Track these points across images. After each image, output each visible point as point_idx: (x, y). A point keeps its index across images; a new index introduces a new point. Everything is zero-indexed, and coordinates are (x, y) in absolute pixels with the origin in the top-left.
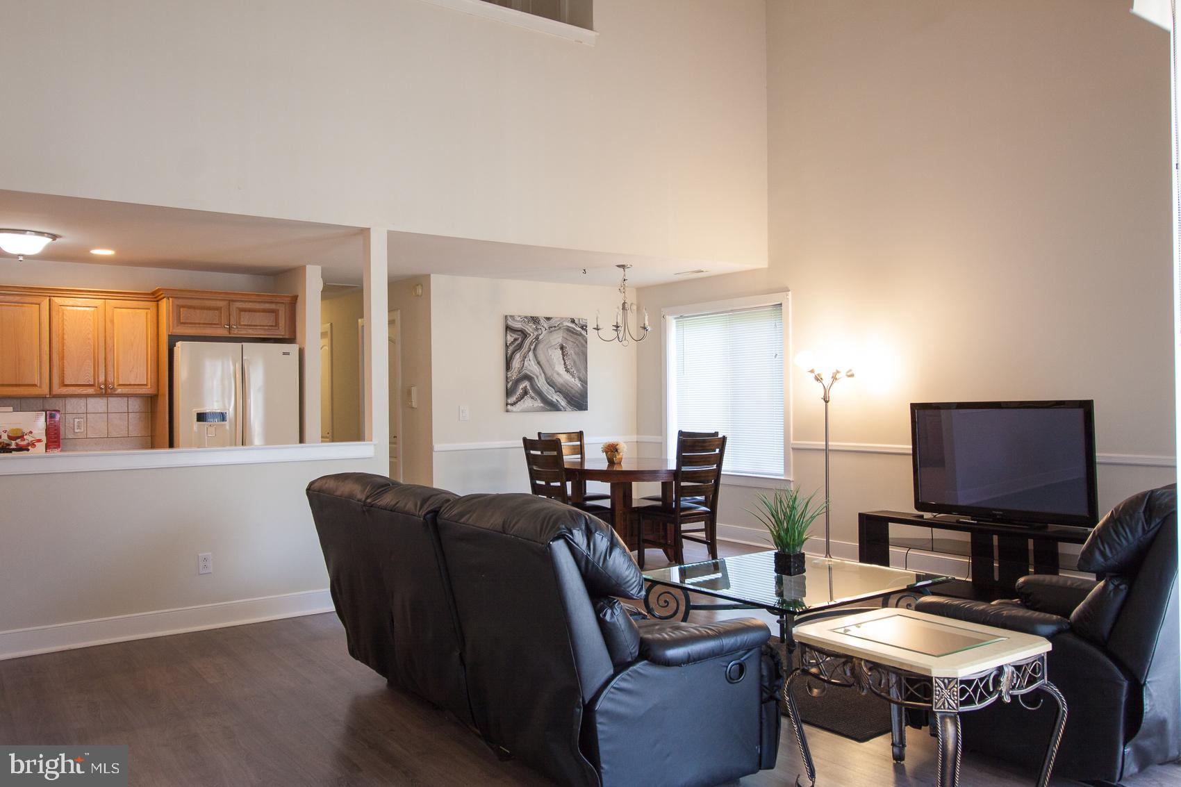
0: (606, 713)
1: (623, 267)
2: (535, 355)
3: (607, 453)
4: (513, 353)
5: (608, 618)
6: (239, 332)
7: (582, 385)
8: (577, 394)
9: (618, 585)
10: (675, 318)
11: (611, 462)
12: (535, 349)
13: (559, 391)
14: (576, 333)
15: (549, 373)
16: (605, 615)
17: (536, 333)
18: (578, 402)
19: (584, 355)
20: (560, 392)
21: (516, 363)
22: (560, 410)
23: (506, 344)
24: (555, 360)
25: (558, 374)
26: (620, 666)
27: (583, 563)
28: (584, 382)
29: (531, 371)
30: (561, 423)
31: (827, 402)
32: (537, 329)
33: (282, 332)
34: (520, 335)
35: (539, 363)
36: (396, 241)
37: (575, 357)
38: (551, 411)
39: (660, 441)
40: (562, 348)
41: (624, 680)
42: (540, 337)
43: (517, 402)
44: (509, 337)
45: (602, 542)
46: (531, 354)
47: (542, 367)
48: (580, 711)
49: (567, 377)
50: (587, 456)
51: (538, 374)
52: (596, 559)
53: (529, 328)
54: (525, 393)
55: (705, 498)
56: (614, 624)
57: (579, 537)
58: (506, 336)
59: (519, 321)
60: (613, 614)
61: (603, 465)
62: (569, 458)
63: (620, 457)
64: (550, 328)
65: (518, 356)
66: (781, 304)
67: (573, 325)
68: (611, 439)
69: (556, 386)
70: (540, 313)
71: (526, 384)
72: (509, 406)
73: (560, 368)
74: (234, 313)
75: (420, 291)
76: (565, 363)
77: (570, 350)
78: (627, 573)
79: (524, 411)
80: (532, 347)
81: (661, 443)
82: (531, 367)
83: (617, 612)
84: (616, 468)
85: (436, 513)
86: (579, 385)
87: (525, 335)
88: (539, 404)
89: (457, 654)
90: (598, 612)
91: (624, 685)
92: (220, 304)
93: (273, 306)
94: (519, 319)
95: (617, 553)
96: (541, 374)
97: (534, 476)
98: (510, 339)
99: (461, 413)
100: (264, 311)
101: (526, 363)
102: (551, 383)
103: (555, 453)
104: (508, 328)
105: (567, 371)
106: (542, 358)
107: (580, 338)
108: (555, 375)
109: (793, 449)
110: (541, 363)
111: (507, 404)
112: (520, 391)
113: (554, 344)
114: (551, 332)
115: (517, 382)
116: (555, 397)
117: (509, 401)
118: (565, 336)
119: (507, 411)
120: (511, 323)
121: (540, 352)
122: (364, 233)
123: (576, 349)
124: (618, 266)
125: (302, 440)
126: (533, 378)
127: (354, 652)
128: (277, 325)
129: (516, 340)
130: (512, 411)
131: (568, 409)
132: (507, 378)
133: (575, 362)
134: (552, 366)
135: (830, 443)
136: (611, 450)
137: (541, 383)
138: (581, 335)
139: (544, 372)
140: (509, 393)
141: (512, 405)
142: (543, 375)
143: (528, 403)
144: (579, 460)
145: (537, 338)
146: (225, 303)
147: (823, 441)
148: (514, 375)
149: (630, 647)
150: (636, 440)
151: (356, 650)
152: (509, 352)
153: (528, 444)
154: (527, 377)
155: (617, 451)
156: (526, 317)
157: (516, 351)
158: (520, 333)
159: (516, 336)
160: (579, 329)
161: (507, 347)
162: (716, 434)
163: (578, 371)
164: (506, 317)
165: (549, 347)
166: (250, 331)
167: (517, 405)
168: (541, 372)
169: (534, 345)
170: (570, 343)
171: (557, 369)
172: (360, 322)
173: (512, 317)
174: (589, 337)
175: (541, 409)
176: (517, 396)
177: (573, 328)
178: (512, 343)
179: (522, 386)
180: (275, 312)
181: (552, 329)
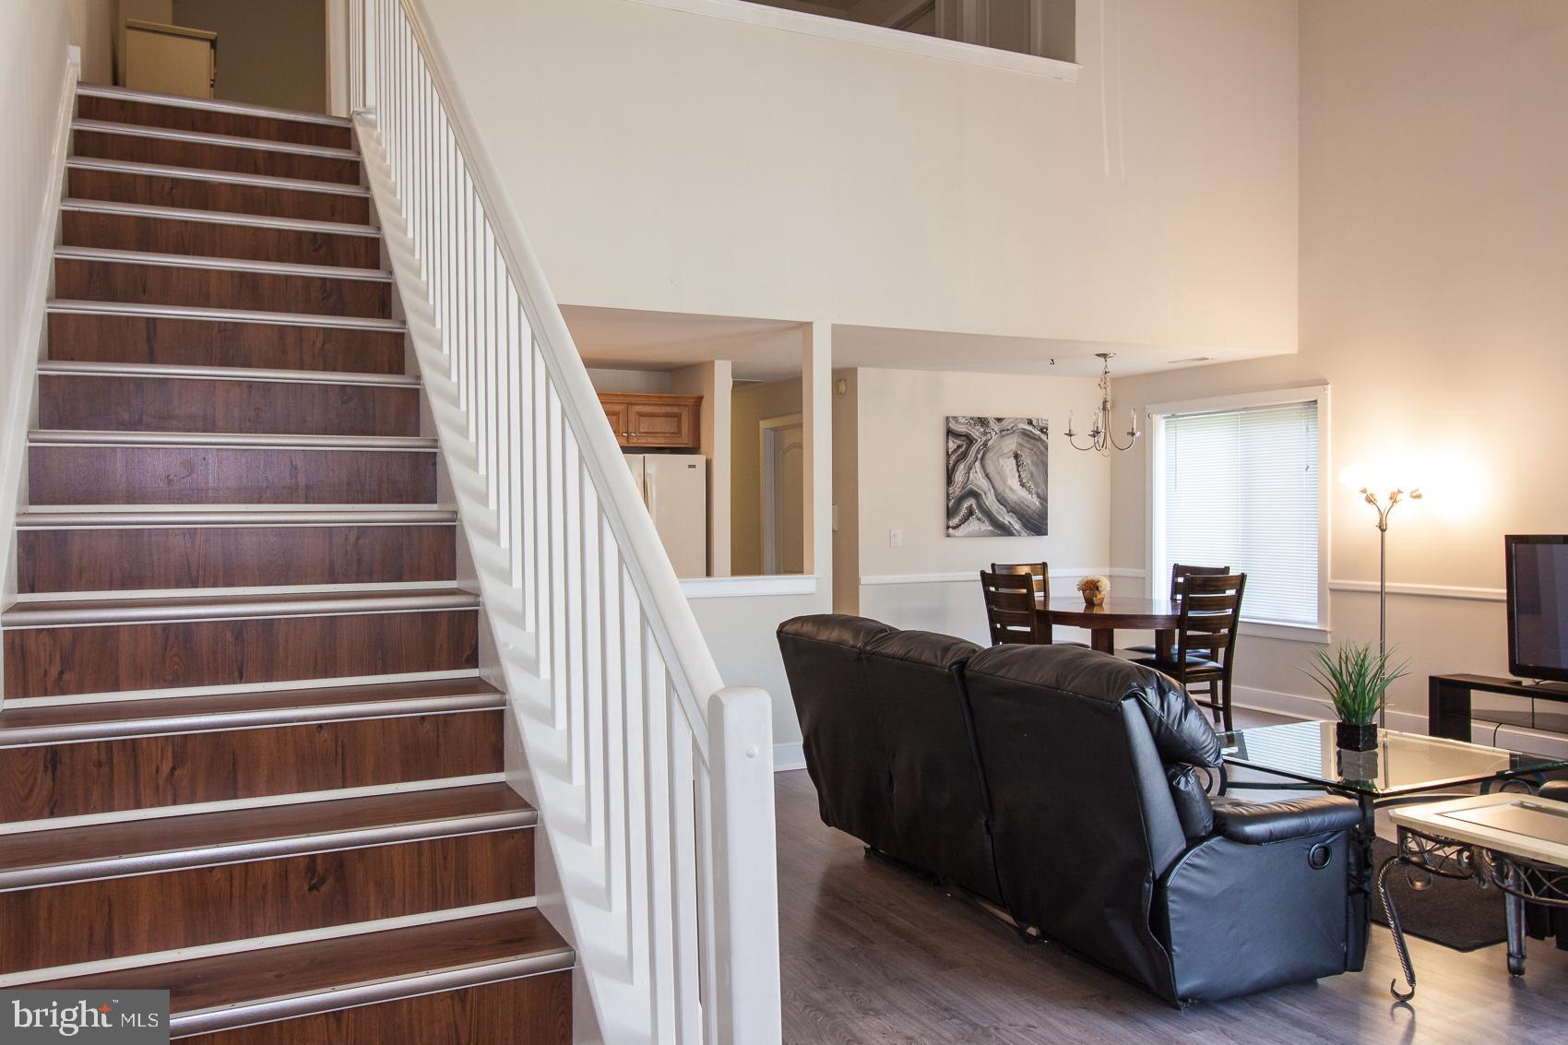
0: (1177, 890)
1: (1104, 356)
2: (983, 466)
3: (1084, 591)
4: (956, 463)
5: (1182, 786)
6: (639, 441)
7: (1041, 504)
8: (1035, 515)
9: (1194, 750)
10: (1164, 418)
11: (1090, 603)
12: (982, 459)
13: (1012, 510)
14: (1034, 438)
15: (1000, 488)
16: (1179, 783)
17: (984, 439)
18: (1036, 524)
19: (1043, 465)
20: (1012, 512)
21: (959, 476)
22: (1013, 535)
23: (948, 452)
24: (1008, 473)
25: (1011, 489)
26: (1193, 841)
27: (1155, 726)
28: (1044, 499)
29: (978, 486)
30: (1018, 552)
31: (1383, 531)
32: (985, 433)
33: (685, 440)
34: (964, 441)
35: (987, 476)
36: (840, 333)
37: (1032, 468)
38: (999, 535)
39: (1142, 576)
40: (1016, 456)
41: (1197, 855)
42: (990, 443)
43: (960, 525)
44: (951, 444)
45: (1176, 704)
46: (978, 464)
47: (990, 480)
48: (1149, 886)
49: (1023, 493)
50: (1052, 594)
51: (987, 490)
52: (1170, 722)
53: (976, 432)
54: (970, 513)
55: (1212, 652)
56: (1188, 793)
57: (1152, 696)
58: (947, 442)
59: (963, 424)
60: (1187, 782)
61: (1079, 607)
62: (1039, 596)
63: (1101, 596)
64: (1001, 431)
65: (962, 468)
66: (1315, 402)
67: (1030, 428)
68: (1089, 573)
69: (1009, 504)
70: (990, 413)
71: (971, 502)
72: (951, 530)
73: (1013, 482)
74: (633, 417)
75: (844, 388)
76: (1020, 476)
77: (1027, 459)
78: (1204, 737)
79: (969, 536)
80: (980, 456)
81: (1144, 579)
82: (978, 480)
83: (1192, 780)
84: (1096, 611)
85: (962, 664)
86: (1038, 504)
87: (970, 440)
88: (987, 527)
89: (983, 821)
90: (1171, 780)
91: (1197, 861)
92: (618, 408)
93: (675, 410)
94: (963, 421)
95: (1192, 715)
96: (989, 490)
97: (993, 617)
98: (952, 446)
99: (892, 536)
100: (666, 415)
101: (971, 476)
102: (1002, 500)
103: (1024, 591)
104: (950, 433)
105: (1023, 485)
106: (991, 469)
107: (1039, 444)
108: (1007, 491)
109: (1331, 590)
110: (991, 476)
111: (948, 527)
112: (963, 511)
113: (1005, 452)
114: (1003, 436)
115: (961, 499)
116: (1007, 519)
117: (951, 523)
118: (1020, 441)
119: (948, 536)
120: (953, 426)
121: (988, 462)
122: (806, 327)
123: (1035, 458)
124: (1098, 355)
125: (709, 573)
126: (980, 494)
127: (827, 818)
128: (679, 432)
129: (959, 447)
130: (954, 536)
131: (1023, 533)
132: (948, 495)
133: (1032, 475)
134: (1004, 481)
135: (1387, 584)
136: (1090, 588)
137: (990, 501)
138: (1040, 439)
139: (993, 487)
140: (950, 513)
141: (954, 528)
142: (992, 491)
143: (974, 525)
144: (1043, 599)
145: (985, 445)
146: (623, 407)
147: (1377, 581)
148: (956, 490)
149: (1206, 823)
150: (1108, 574)
151: (830, 815)
152: (951, 462)
153: (986, 579)
154: (974, 494)
155: (1097, 589)
156: (972, 419)
157: (959, 460)
158: (964, 438)
159: (959, 442)
160: (1038, 433)
161: (948, 455)
162: (1226, 570)
163: (1036, 485)
164: (947, 418)
165: (1001, 456)
166: (650, 440)
167: (961, 529)
168: (991, 487)
169: (981, 453)
170: (1027, 450)
171: (1009, 483)
172: (764, 424)
173: (955, 418)
174: (1050, 442)
175: (992, 534)
176: (960, 517)
177: (1031, 432)
178: (955, 451)
179: (966, 504)
180: (677, 416)
181: (1004, 433)
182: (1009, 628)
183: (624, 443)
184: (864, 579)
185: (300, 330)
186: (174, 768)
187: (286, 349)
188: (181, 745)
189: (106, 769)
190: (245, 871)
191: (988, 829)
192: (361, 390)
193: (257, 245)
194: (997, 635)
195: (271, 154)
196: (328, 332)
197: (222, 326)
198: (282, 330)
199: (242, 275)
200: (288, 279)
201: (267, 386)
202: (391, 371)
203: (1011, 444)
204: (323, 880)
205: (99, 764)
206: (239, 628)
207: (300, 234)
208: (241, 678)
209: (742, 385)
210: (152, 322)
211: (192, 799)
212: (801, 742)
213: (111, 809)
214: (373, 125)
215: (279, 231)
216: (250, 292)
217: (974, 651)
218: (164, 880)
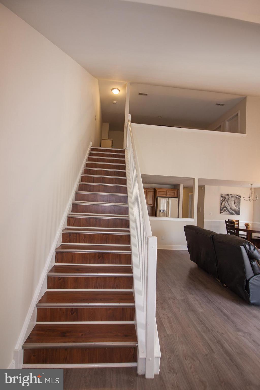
0: (252, 283)
3: (246, 225)
4: (223, 202)
5: (253, 264)
6: (168, 196)
7: (239, 209)
8: (238, 211)
9: (256, 257)
11: (247, 228)
12: (228, 201)
13: (233, 210)
14: (238, 198)
15: (231, 206)
18: (238, 213)
19: (240, 203)
21: (223, 204)
22: (233, 215)
24: (233, 204)
25: (233, 207)
26: (255, 274)
30: (234, 217)
32: (228, 197)
33: (175, 196)
36: (200, 180)
40: (234, 201)
41: (256, 277)
44: (222, 198)
45: (252, 248)
46: (227, 202)
47: (229, 205)
48: (246, 282)
49: (235, 207)
50: (240, 226)
52: (251, 251)
53: (227, 197)
54: (225, 210)
57: (247, 246)
61: (245, 228)
62: (236, 225)
63: (249, 227)
64: (231, 197)
65: (224, 202)
67: (237, 196)
70: (229, 193)
71: (225, 208)
73: (234, 206)
74: (167, 192)
75: (202, 189)
76: (235, 204)
77: (236, 202)
78: (258, 255)
79: (225, 214)
82: (227, 205)
83: (255, 263)
85: (213, 236)
87: (225, 198)
89: (216, 264)
90: (251, 262)
92: (165, 191)
93: (174, 191)
95: (256, 250)
97: (227, 229)
98: (222, 199)
99: (210, 213)
101: (225, 204)
102: (231, 209)
103: (233, 225)
104: (221, 196)
105: (235, 206)
106: (229, 203)
108: (232, 207)
111: (221, 212)
116: (232, 212)
118: (235, 198)
119: (221, 214)
120: (222, 195)
121: (229, 202)
122: (194, 179)
123: (238, 201)
124: (250, 184)
126: (227, 207)
128: (174, 195)
129: (223, 199)
131: (235, 214)
133: (237, 204)
137: (229, 208)
140: (221, 210)
141: (222, 213)
143: (225, 212)
144: (238, 226)
145: (228, 199)
148: (222, 206)
149: (258, 271)
150: (252, 223)
151: (192, 259)
152: (222, 201)
153: (226, 222)
155: (248, 225)
156: (226, 194)
161: (221, 200)
163: (238, 206)
165: (231, 201)
166: (170, 196)
170: (236, 200)
171: (233, 205)
172: (189, 194)
173: (223, 194)
174: (241, 199)
175: (229, 214)
176: (223, 211)
178: (222, 200)
179: (224, 209)
180: (174, 192)
181: (232, 197)
182: (231, 231)
183: (164, 196)
184: (205, 220)
185: (112, 178)
186: (84, 238)
187: (111, 181)
188: (85, 235)
189: (76, 237)
190: (90, 254)
191: (216, 266)
192: (119, 187)
193: (109, 167)
194: (228, 232)
195: (113, 155)
196: (116, 179)
197: (102, 178)
198: (110, 178)
199: (106, 171)
200: (112, 171)
201: (106, 186)
202: (124, 184)
203: (233, 199)
204: (100, 257)
205: (75, 236)
206: (96, 219)
207: (115, 165)
208: (96, 227)
209: (185, 188)
210: (94, 177)
211: (86, 243)
212: (187, 246)
213: (76, 243)
214: (127, 150)
215: (112, 165)
216: (107, 173)
217: (215, 234)
218: (80, 254)
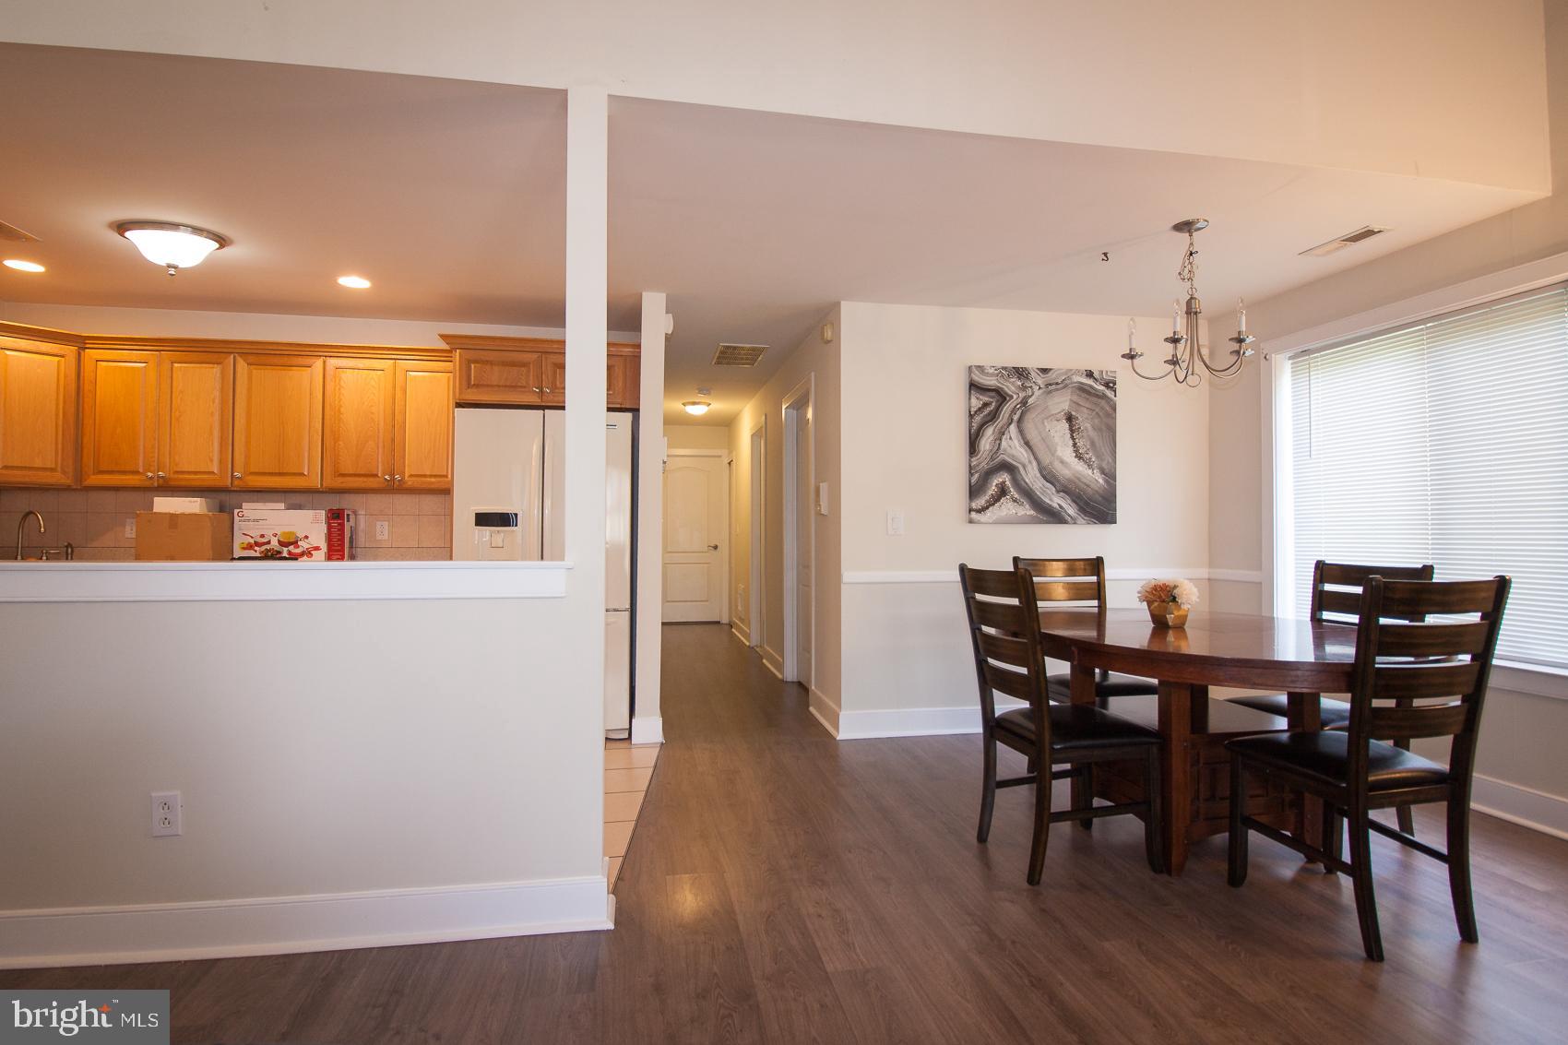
2: (1021, 431)
3: (1150, 604)
4: (981, 428)
6: (556, 399)
7: (1106, 481)
8: (1097, 496)
10: (1290, 358)
11: (1161, 632)
12: (1020, 421)
13: (1065, 489)
14: (1095, 394)
15: (1046, 460)
17: (1022, 395)
18: (1100, 509)
19: (1110, 431)
20: (1065, 492)
21: (986, 443)
22: (1065, 522)
23: (970, 412)
24: (1057, 439)
25: (1062, 462)
28: (1110, 476)
29: (1013, 457)
32: (1024, 388)
34: (992, 397)
35: (1027, 444)
37: (1092, 433)
38: (1044, 522)
39: (1258, 581)
40: (1070, 419)
42: (1030, 401)
43: (987, 508)
44: (974, 401)
46: (1013, 428)
47: (1032, 450)
49: (1080, 467)
50: (1109, 604)
51: (1026, 462)
53: (1011, 386)
54: (1003, 492)
58: (970, 399)
59: (992, 375)
61: (1143, 638)
63: (1181, 613)
64: (1048, 385)
65: (989, 432)
67: (1090, 382)
68: (1164, 575)
69: (1058, 481)
70: (1031, 362)
71: (1004, 477)
72: (973, 514)
73: (1066, 453)
75: (830, 333)
76: (1075, 445)
77: (1084, 422)
79: (1000, 522)
80: (1016, 418)
81: (1261, 583)
82: (1013, 447)
86: (1101, 481)
87: (1002, 397)
88: (1027, 510)
92: (528, 357)
94: (992, 371)
96: (1030, 462)
98: (976, 404)
99: (890, 521)
101: (1004, 443)
102: (1049, 476)
104: (973, 386)
105: (1079, 456)
106: (1032, 434)
107: (1103, 403)
108: (1057, 464)
110: (1031, 443)
111: (970, 510)
112: (993, 489)
113: (1053, 412)
114: (1050, 392)
115: (988, 474)
116: (1056, 500)
117: (974, 505)
118: (1075, 398)
119: (971, 521)
120: (979, 378)
121: (1029, 425)
123: (1096, 421)
124: (1179, 227)
126: (1017, 468)
129: (986, 405)
130: (979, 522)
131: (1080, 520)
132: (970, 468)
133: (1093, 444)
134: (1052, 451)
136: (1161, 599)
137: (1032, 477)
138: (1104, 397)
139: (1036, 458)
140: (974, 492)
141: (979, 511)
142: (1035, 463)
143: (1006, 508)
144: (1096, 610)
145: (1024, 402)
146: (535, 356)
148: (983, 460)
150: (1207, 576)
152: (976, 424)
154: (1007, 467)
155: (1174, 599)
156: (1004, 369)
157: (987, 422)
158: (993, 394)
159: (986, 399)
160: (1102, 388)
161: (971, 416)
163: (1098, 458)
164: (971, 369)
165: (1047, 418)
167: (989, 513)
168: (1032, 458)
169: (1019, 413)
170: (1085, 410)
171: (1059, 453)
173: (980, 368)
174: (1121, 401)
175: (1030, 520)
176: (987, 497)
177: (1091, 387)
178: (980, 410)
179: (996, 481)
181: (1051, 387)
183: (535, 400)
184: (848, 575)
203: (1062, 402)
